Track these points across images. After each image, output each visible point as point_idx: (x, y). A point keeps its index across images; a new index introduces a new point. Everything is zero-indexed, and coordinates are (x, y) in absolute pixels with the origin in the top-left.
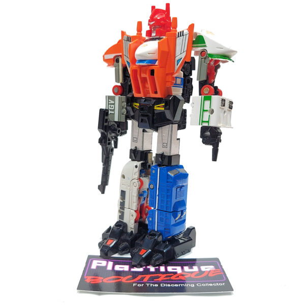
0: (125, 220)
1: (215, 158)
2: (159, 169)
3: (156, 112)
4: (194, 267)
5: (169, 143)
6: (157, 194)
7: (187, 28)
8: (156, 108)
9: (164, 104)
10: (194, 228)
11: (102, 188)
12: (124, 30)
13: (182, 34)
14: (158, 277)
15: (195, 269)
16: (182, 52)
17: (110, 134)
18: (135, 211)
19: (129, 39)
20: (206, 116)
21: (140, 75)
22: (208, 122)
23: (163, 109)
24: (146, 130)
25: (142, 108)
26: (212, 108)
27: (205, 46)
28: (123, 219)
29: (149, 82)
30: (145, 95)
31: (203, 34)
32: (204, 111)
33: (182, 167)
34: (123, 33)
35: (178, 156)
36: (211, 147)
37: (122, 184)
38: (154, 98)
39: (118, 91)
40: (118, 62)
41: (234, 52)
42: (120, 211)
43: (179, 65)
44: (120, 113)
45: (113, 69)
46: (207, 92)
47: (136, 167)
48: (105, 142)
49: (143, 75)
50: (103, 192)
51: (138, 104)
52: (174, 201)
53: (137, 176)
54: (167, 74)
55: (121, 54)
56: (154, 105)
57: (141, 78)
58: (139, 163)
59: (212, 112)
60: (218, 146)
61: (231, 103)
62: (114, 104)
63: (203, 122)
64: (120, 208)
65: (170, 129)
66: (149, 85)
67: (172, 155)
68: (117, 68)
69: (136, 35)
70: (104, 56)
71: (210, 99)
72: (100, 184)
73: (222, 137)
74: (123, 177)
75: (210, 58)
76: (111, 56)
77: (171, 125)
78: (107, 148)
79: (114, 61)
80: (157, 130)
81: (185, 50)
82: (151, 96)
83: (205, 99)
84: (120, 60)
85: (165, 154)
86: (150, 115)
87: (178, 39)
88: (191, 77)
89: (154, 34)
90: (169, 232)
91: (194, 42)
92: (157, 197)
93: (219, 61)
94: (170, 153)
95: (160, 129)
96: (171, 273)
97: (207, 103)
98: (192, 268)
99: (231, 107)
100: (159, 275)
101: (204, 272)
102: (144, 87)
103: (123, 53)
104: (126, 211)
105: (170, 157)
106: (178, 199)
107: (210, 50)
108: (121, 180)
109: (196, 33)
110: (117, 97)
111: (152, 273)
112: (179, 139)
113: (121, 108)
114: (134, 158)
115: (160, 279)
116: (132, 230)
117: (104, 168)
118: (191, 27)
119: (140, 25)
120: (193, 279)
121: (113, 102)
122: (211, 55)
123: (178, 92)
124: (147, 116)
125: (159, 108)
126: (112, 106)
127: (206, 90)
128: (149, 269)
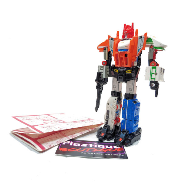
0: (109, 124)
1: (156, 96)
2: (128, 101)
3: (126, 74)
4: (110, 146)
5: (133, 88)
6: (127, 112)
7: (144, 34)
8: (127, 72)
9: (131, 70)
10: (141, 128)
11: (96, 109)
12: (109, 35)
13: (141, 37)
14: (93, 150)
15: (111, 147)
16: (141, 45)
17: (101, 83)
18: (114, 120)
19: (112, 39)
20: (153, 76)
21: (120, 57)
22: (154, 79)
23: (131, 72)
24: (120, 82)
25: (119, 72)
26: (157, 72)
27: (153, 43)
28: (108, 124)
29: (124, 60)
30: (121, 66)
31: (151, 37)
32: (152, 73)
33: (137, 100)
34: (109, 37)
35: (136, 95)
36: (154, 91)
37: (107, 107)
38: (126, 67)
39: (105, 63)
40: (106, 50)
41: (166, 46)
42: (106, 120)
43: (139, 52)
44: (106, 74)
45: (103, 53)
46: (153, 65)
47: (115, 99)
48: (99, 88)
49: (121, 56)
50: (97, 111)
51: (117, 70)
52: (135, 116)
53: (115, 104)
54: (133, 56)
55: (108, 46)
56: (126, 70)
57: (120, 58)
58: (117, 98)
59: (156, 74)
60: (158, 90)
61: (164, 70)
62: (103, 70)
63: (152, 79)
64: (106, 118)
65: (133, 82)
66: (124, 61)
67: (134, 94)
68: (105, 53)
69: (116, 37)
70: (98, 47)
71: (155, 68)
72: (95, 107)
73: (159, 86)
74: (108, 104)
75: (155, 49)
76: (102, 47)
77: (134, 80)
78: (99, 90)
79: (103, 49)
80: (126, 82)
81: (143, 45)
82: (125, 66)
83: (153, 68)
84: (107, 49)
85: (130, 94)
86: (124, 75)
87: (139, 40)
88: (140, 57)
89: (126, 37)
90: (133, 130)
91: (147, 41)
92: (126, 114)
93: (158, 50)
94: (133, 93)
95: (128, 82)
96: (100, 148)
97: (154, 70)
98: (110, 147)
99: (164, 72)
100: (94, 149)
101: (115, 149)
102: (121, 62)
103: (109, 46)
104: (110, 120)
105: (133, 95)
106: (137, 115)
107: (155, 45)
108: (107, 105)
109: (148, 37)
110: (105, 66)
111: (91, 148)
112: (136, 87)
113: (106, 71)
114: (114, 95)
115: (94, 151)
116: (112, 129)
117: (97, 100)
118: (146, 34)
119: (118, 32)
120: (109, 152)
121: (103, 69)
122: (155, 48)
123: (135, 64)
124: (122, 76)
125: (129, 72)
126: (102, 70)
127: (153, 64)
128: (89, 146)
